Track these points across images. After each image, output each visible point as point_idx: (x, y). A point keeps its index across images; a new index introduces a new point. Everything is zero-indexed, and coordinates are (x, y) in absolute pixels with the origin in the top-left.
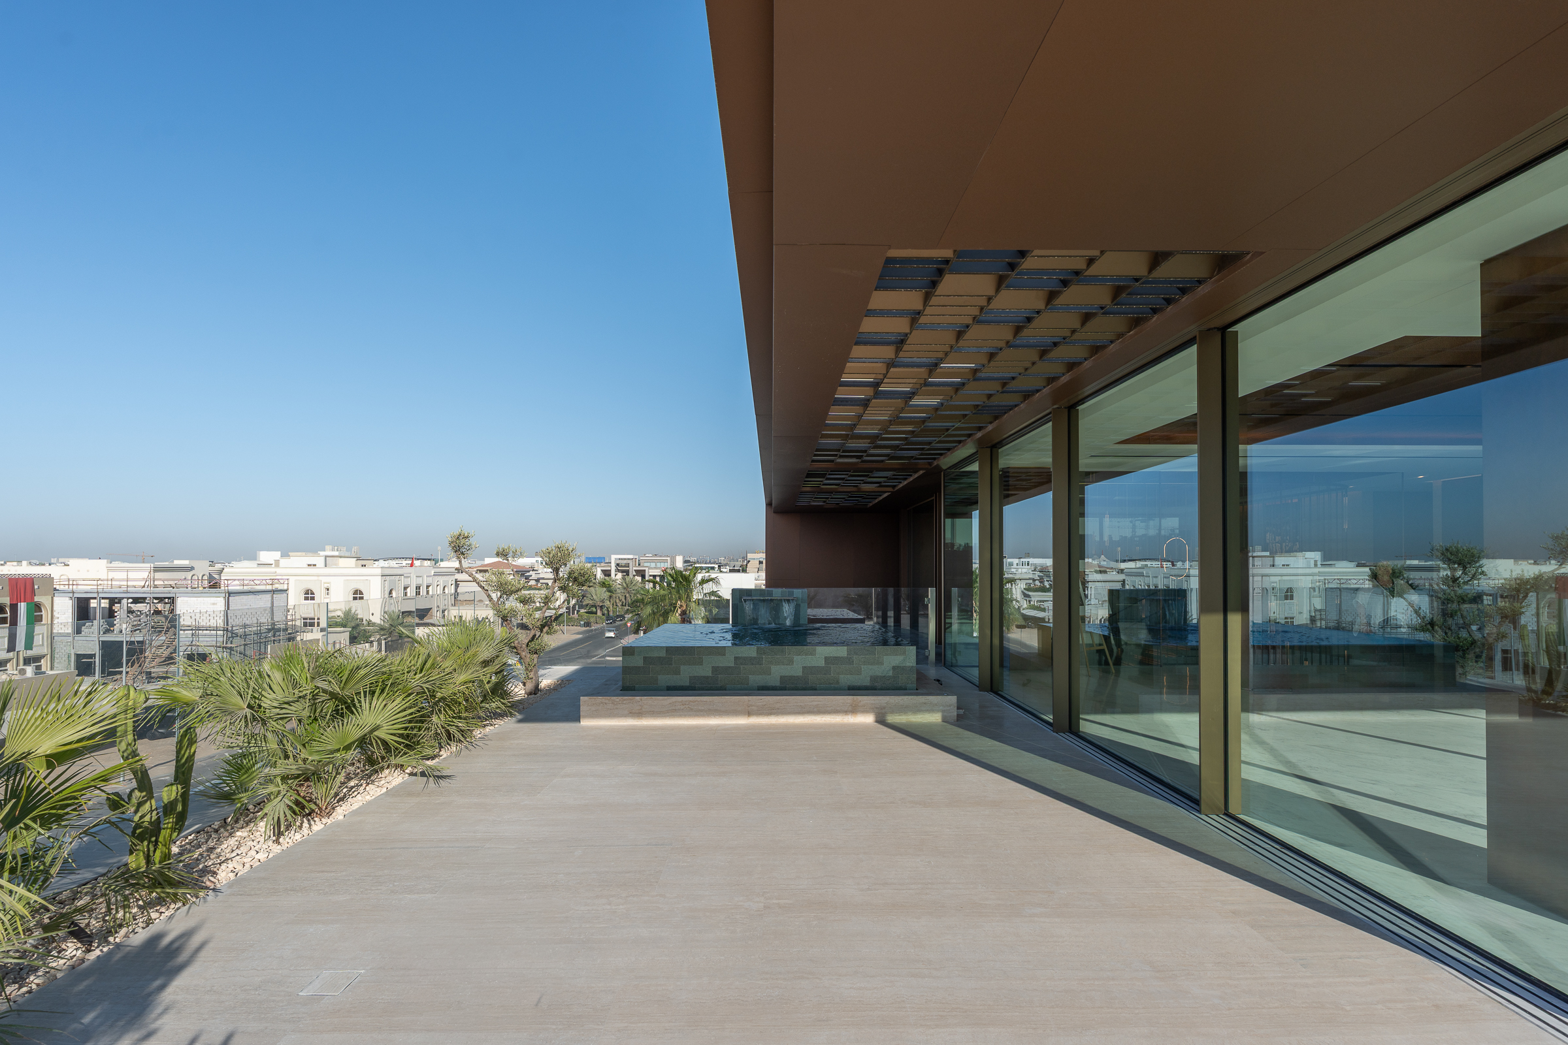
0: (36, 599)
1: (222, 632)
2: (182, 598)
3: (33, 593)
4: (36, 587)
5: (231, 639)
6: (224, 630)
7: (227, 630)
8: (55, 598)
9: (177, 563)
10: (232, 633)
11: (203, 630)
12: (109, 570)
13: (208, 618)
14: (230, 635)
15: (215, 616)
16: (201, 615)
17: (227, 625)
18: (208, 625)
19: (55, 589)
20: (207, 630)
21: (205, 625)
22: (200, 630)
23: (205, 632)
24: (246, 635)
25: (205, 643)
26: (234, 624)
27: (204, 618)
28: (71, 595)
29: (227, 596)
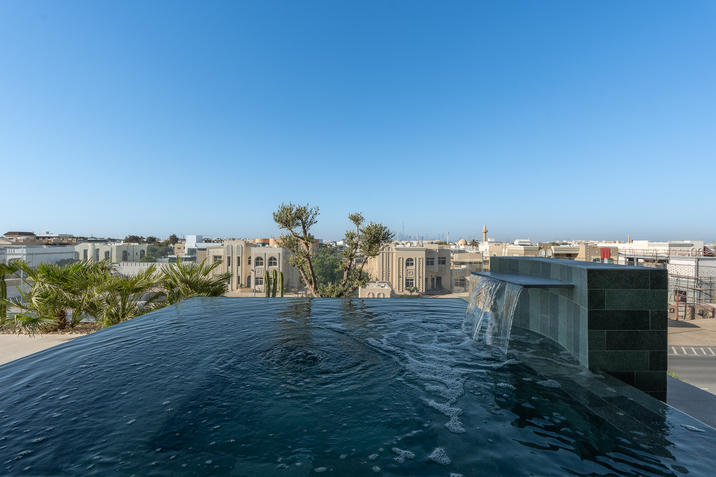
0: (611, 257)
1: (694, 280)
2: (672, 260)
3: (610, 255)
4: (611, 252)
5: (700, 285)
6: (695, 279)
7: (697, 279)
8: (619, 257)
9: (686, 242)
10: (701, 281)
11: (682, 278)
12: (649, 245)
13: (685, 272)
14: (699, 282)
15: (689, 271)
16: (681, 270)
17: (698, 276)
18: (685, 275)
19: (620, 253)
20: (684, 278)
21: (683, 275)
22: (680, 278)
23: (683, 279)
24: (712, 284)
25: (683, 285)
26: (702, 276)
27: (683, 272)
28: (624, 256)
29: (697, 260)
